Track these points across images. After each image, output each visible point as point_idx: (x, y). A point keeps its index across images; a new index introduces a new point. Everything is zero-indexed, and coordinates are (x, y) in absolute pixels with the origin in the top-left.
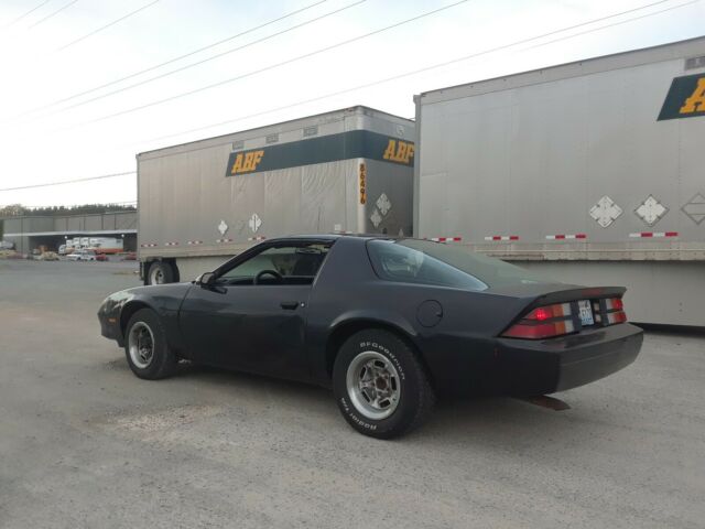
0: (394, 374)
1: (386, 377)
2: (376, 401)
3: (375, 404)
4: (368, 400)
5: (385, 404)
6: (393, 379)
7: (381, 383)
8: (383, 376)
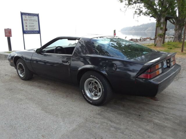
0: (100, 87)
1: (98, 87)
2: (93, 93)
3: (93, 94)
4: (91, 92)
5: (96, 95)
6: (100, 89)
7: (96, 88)
8: (97, 86)
